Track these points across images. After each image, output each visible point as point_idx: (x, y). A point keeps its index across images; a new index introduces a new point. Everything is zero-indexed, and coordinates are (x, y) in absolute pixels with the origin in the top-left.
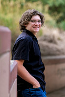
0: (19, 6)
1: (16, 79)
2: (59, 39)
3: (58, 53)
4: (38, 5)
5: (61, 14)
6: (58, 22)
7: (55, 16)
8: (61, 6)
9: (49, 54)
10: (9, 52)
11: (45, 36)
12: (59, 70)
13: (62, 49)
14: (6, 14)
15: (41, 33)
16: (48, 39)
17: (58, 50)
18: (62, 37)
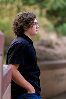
0: (16, 9)
1: (10, 84)
2: (57, 44)
3: (55, 58)
4: (35, 9)
5: (59, 19)
6: (56, 26)
7: (53, 20)
8: (59, 10)
9: (46, 59)
10: (2, 55)
11: (43, 41)
12: (56, 75)
13: (60, 54)
14: (3, 18)
15: (38, 37)
16: (46, 43)
17: (56, 55)
18: (60, 42)
